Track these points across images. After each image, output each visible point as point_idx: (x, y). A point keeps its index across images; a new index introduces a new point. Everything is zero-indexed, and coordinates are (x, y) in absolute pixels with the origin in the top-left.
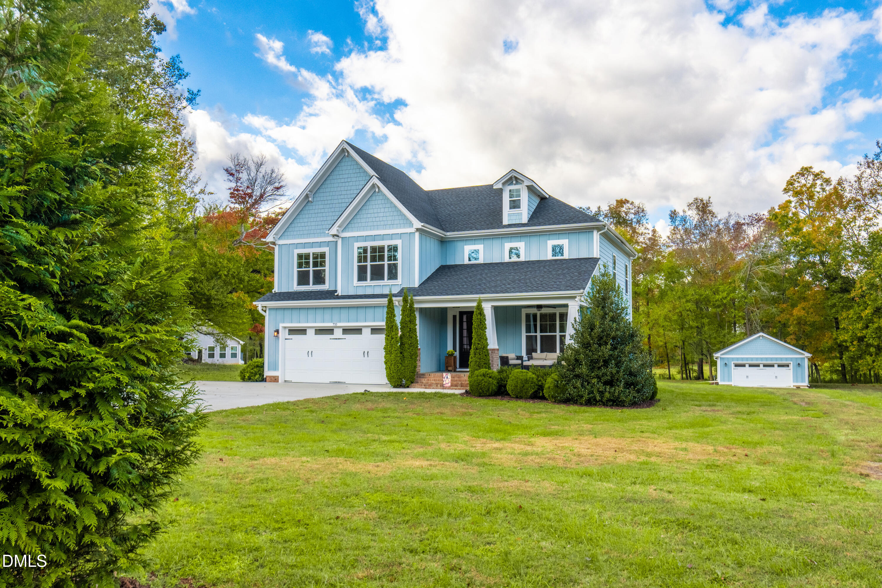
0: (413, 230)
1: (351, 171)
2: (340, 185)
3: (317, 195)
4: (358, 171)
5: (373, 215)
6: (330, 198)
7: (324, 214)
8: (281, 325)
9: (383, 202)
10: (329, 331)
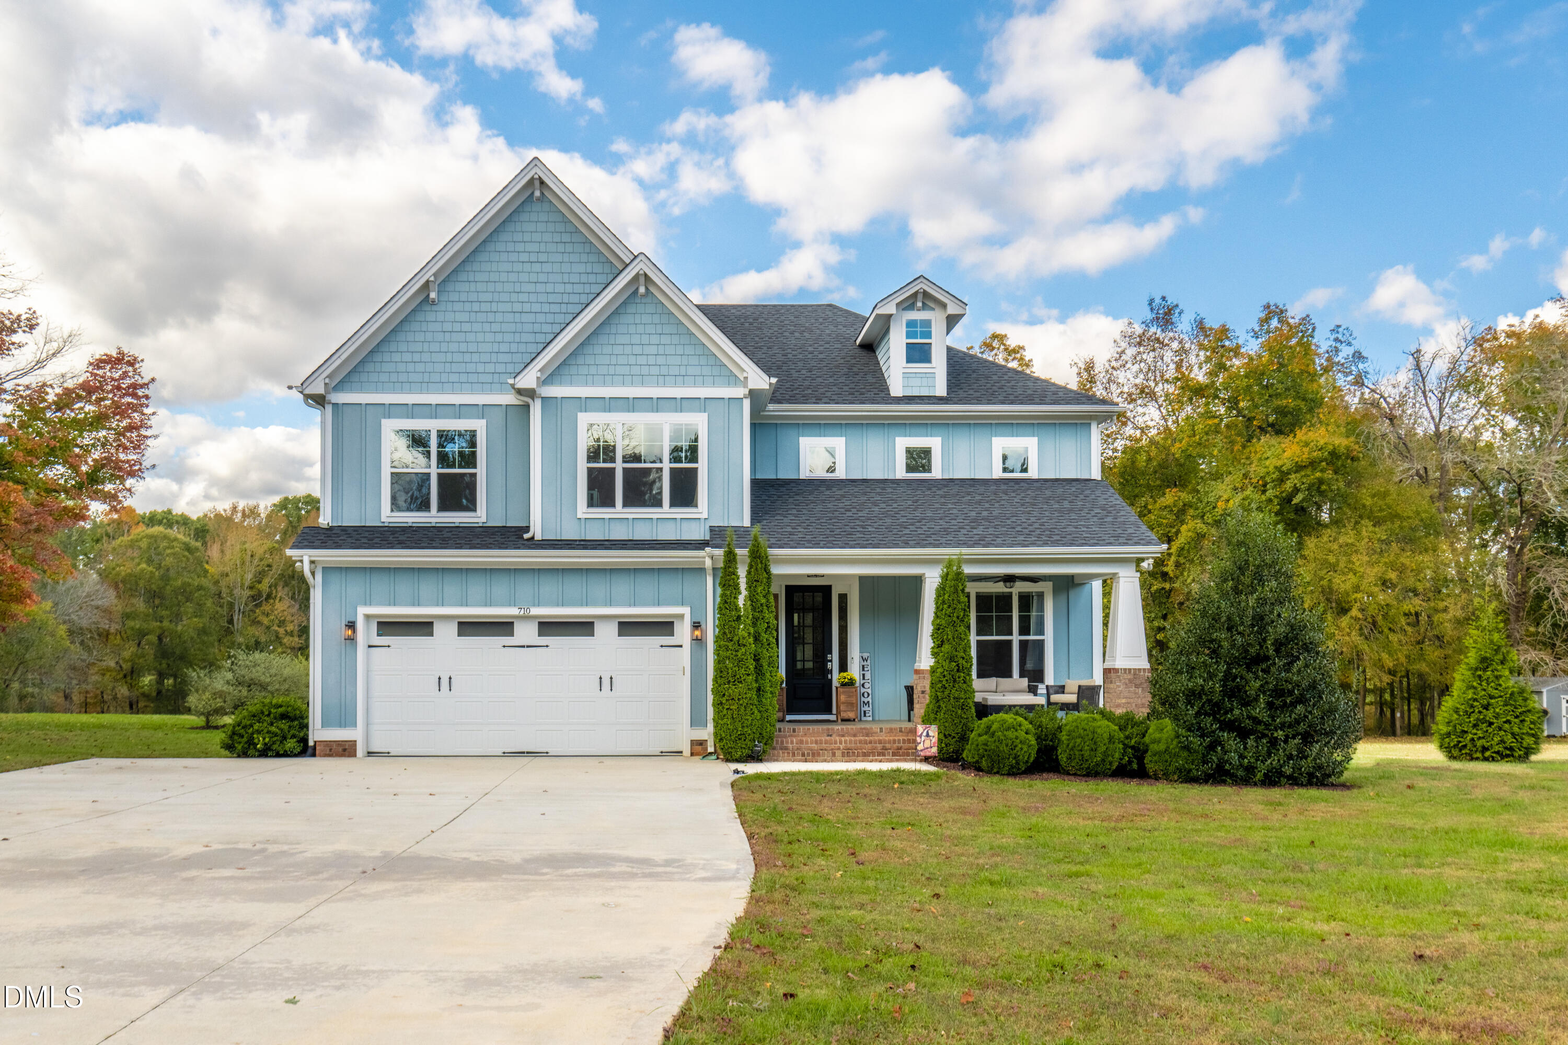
0: (740, 392)
1: (547, 237)
2: (518, 267)
3: (450, 287)
4: (566, 238)
5: (628, 350)
6: (488, 297)
7: (471, 337)
8: (362, 611)
9: (656, 319)
10: (503, 627)
